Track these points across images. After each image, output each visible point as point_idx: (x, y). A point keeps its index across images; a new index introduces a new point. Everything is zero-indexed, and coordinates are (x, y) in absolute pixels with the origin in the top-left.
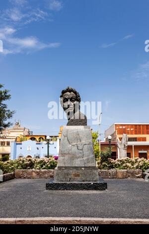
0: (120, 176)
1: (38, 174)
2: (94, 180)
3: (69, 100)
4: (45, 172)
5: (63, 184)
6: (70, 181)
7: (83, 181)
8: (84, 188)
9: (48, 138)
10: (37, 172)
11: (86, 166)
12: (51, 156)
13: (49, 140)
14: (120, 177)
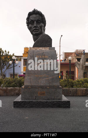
0: (80, 93)
1: (5, 92)
2: (58, 98)
3: (35, 22)
4: (12, 90)
5: (30, 102)
6: (35, 99)
7: (48, 99)
8: (49, 106)
9: (13, 58)
10: (4, 90)
11: (51, 85)
12: (16, 75)
13: (14, 60)
14: (80, 95)
